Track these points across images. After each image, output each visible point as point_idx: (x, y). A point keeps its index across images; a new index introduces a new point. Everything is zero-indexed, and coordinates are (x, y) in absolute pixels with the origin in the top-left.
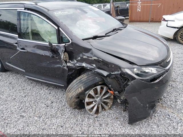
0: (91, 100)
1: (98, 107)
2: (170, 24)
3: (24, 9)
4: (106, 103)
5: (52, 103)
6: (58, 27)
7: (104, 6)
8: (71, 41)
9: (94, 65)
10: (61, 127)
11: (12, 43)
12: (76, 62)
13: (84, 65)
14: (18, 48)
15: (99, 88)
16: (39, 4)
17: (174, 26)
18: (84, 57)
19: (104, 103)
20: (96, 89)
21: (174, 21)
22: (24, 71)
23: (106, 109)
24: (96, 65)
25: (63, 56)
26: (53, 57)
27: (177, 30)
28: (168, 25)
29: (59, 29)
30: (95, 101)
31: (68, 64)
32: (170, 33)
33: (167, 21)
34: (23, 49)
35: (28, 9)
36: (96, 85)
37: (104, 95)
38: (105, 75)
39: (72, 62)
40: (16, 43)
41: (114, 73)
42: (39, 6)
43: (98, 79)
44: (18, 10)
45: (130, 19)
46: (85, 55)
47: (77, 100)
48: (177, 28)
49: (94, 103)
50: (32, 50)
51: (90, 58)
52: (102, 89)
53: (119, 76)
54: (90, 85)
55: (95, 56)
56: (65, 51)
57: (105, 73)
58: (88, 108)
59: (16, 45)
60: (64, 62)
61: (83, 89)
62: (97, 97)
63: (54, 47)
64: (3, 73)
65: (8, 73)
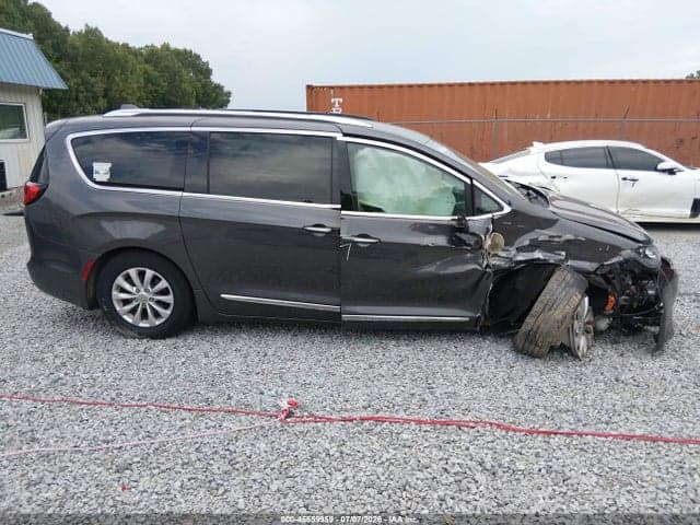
6: (470, 178)
9: (563, 253)
12: (514, 252)
18: (541, 238)
24: (567, 253)
25: (489, 241)
29: (471, 183)
31: (494, 261)
34: (364, 236)
38: (593, 270)
46: (542, 234)
51: (556, 239)
55: (569, 232)
57: (593, 267)
60: (487, 255)
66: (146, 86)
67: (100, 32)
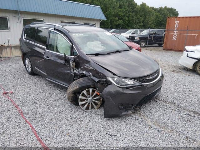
0: (84, 98)
1: (89, 105)
2: (191, 54)
3: (54, 29)
4: (96, 104)
5: (59, 99)
6: (72, 44)
7: (141, 31)
8: (78, 54)
9: (91, 73)
10: (59, 113)
11: (42, 52)
12: (80, 70)
13: (84, 72)
14: (44, 56)
15: (91, 90)
16: (65, 27)
17: (194, 57)
18: (85, 67)
19: (95, 103)
20: (89, 91)
21: (195, 52)
22: (46, 74)
23: (95, 108)
24: (92, 74)
25: (72, 64)
26: (65, 64)
27: (196, 60)
28: (188, 56)
29: (72, 46)
30: (87, 100)
31: (75, 71)
32: (190, 64)
33: (188, 51)
34: (48, 57)
35: (57, 30)
36: (89, 87)
37: (95, 96)
38: (96, 81)
39: (77, 70)
40: (44, 53)
41: (101, 80)
42: (64, 28)
43: (90, 83)
44: (49, 30)
45: (164, 47)
46: (85, 65)
47: (73, 95)
48: (197, 59)
49: (86, 101)
50: (54, 59)
51: (88, 68)
52: (93, 91)
53: (105, 82)
54: (83, 86)
55: (91, 67)
56: (74, 61)
57: (97, 80)
58: (80, 103)
59: (44, 54)
60: (72, 69)
61: (78, 87)
62: (89, 97)
63: (67, 57)
64: (32, 76)
65: (36, 76)
66: (156, 19)
67: (146, 4)
